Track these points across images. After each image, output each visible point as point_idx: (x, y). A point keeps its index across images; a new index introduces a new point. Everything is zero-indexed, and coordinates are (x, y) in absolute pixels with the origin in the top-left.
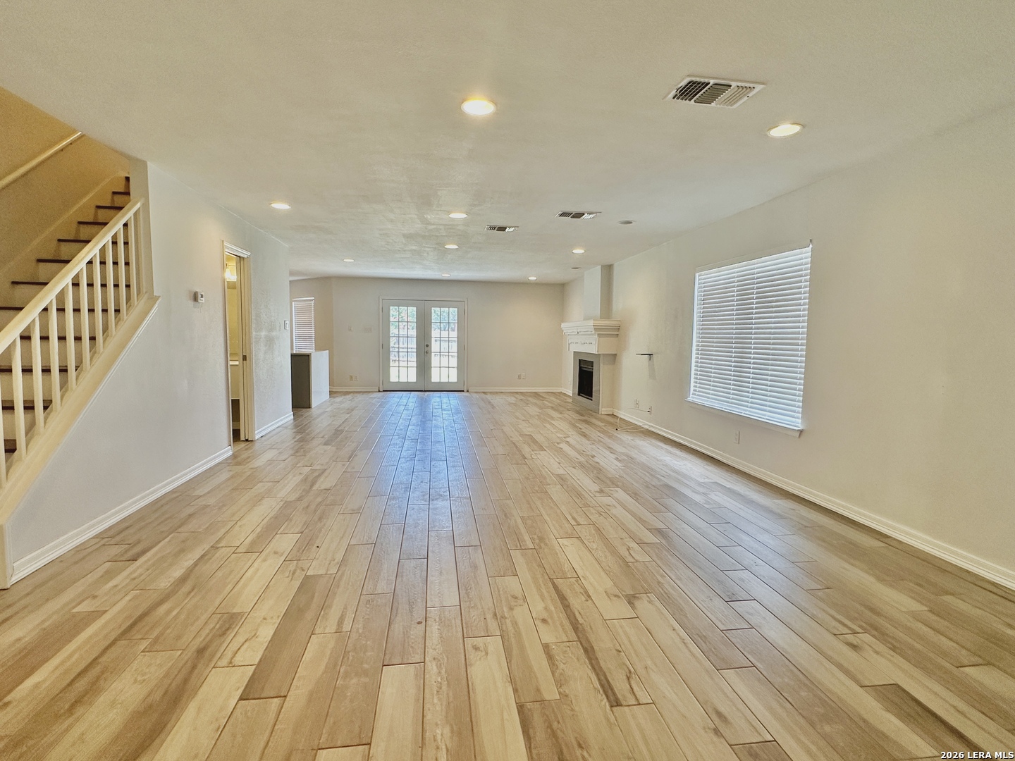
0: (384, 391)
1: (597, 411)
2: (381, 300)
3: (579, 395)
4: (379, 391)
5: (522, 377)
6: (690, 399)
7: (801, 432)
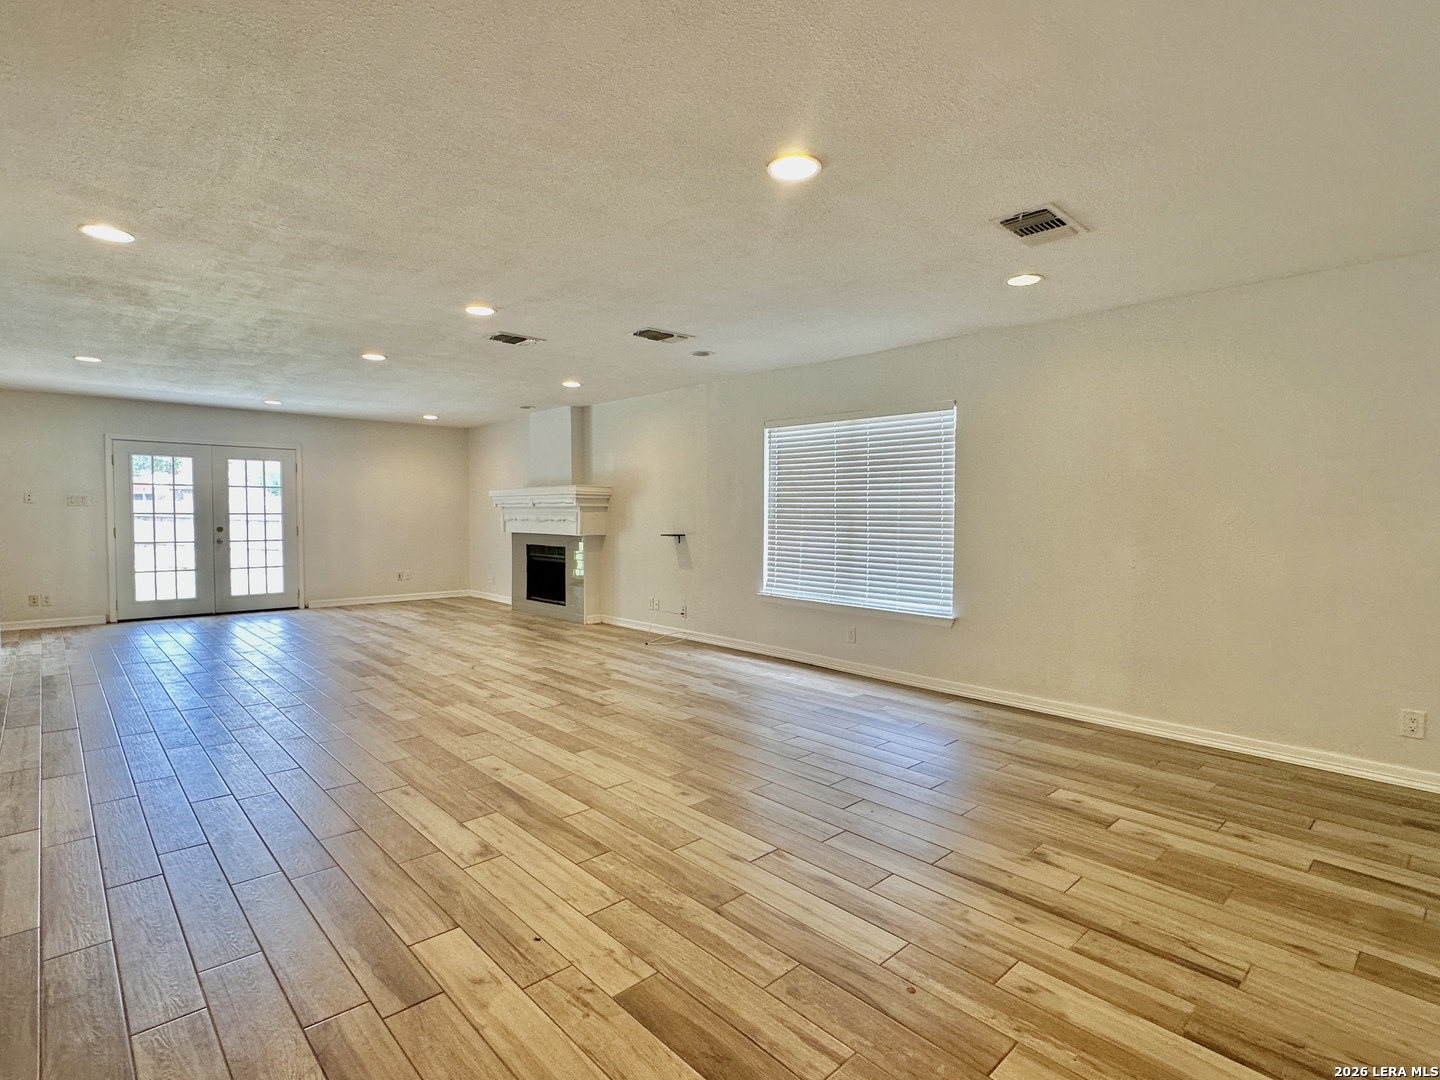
0: (119, 621)
1: (578, 622)
2: (108, 441)
3: (529, 598)
4: (109, 623)
5: (405, 577)
6: (765, 590)
7: (955, 620)
